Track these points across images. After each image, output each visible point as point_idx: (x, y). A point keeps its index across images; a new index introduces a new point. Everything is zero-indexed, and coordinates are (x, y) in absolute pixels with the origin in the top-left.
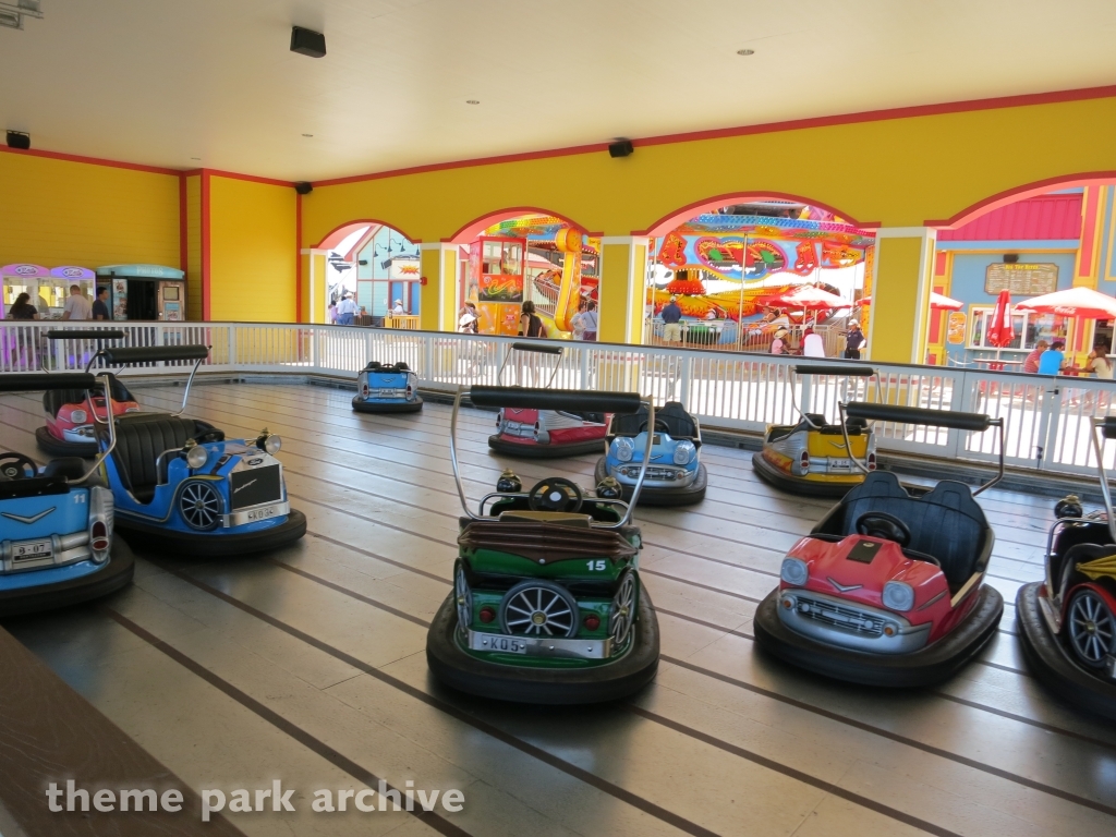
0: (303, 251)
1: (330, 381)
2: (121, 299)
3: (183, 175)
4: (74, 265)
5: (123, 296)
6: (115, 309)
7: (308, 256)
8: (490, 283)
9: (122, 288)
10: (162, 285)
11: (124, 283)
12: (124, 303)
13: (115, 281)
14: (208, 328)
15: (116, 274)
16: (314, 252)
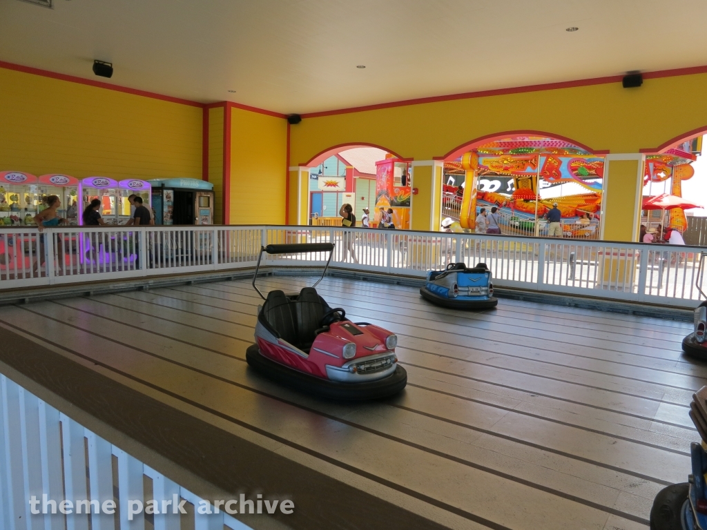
0: (292, 169)
1: (355, 274)
2: (169, 206)
3: (205, 107)
4: (137, 179)
5: (170, 204)
6: (164, 214)
7: (297, 172)
8: (399, 193)
9: (170, 198)
10: (198, 195)
11: (171, 192)
12: (171, 209)
13: (165, 192)
14: (228, 231)
15: (166, 186)
16: (302, 169)
